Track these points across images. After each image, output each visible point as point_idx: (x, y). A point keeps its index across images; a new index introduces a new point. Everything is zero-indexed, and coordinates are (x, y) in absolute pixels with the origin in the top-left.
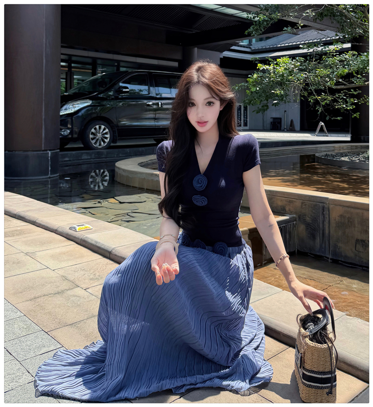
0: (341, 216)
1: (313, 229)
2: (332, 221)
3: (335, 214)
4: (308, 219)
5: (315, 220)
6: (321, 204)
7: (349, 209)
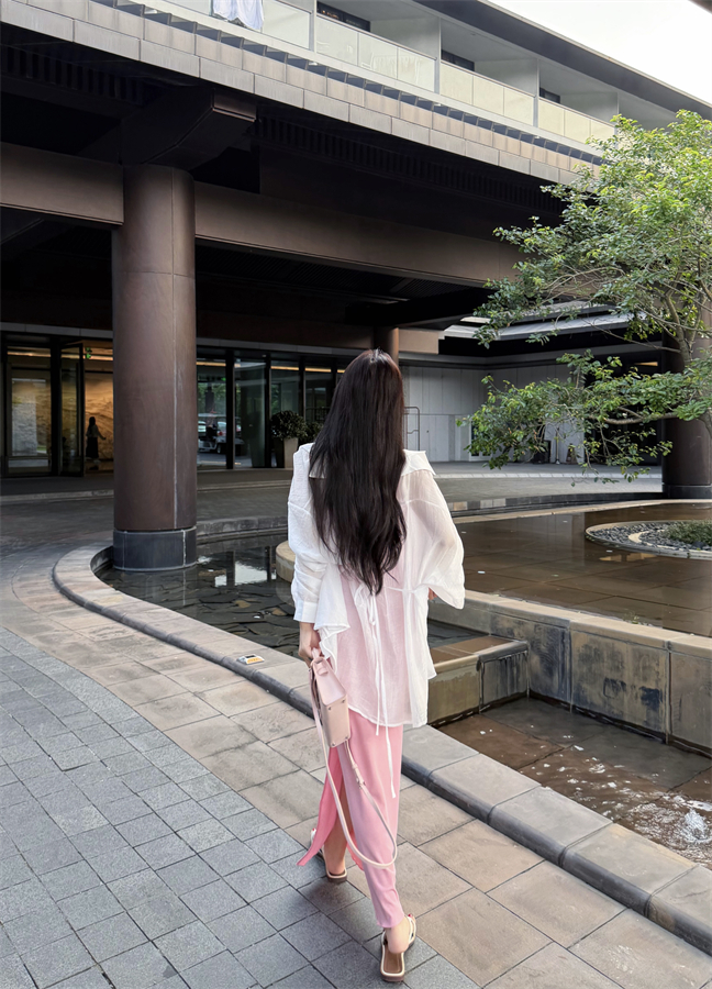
0: (586, 646)
1: (550, 663)
2: (575, 652)
3: (578, 643)
4: (543, 648)
5: (552, 649)
6: (560, 629)
7: (597, 637)
